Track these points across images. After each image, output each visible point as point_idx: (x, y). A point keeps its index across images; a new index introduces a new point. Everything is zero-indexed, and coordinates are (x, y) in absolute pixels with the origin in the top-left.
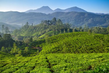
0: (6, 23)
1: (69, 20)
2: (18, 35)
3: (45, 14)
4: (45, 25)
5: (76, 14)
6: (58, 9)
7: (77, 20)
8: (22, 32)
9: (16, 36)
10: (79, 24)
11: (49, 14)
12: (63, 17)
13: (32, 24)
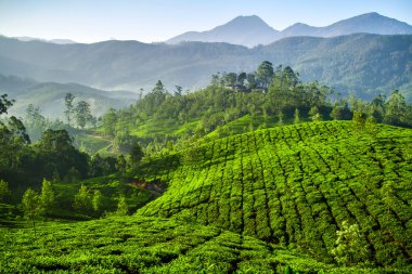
0: (92, 87)
1: (340, 68)
2: (122, 133)
3: (241, 47)
4: (228, 92)
5: (372, 44)
6: (298, 25)
7: (375, 70)
8: (137, 121)
9: (114, 136)
10: (384, 84)
11: (260, 46)
12: (315, 56)
13: (179, 89)
